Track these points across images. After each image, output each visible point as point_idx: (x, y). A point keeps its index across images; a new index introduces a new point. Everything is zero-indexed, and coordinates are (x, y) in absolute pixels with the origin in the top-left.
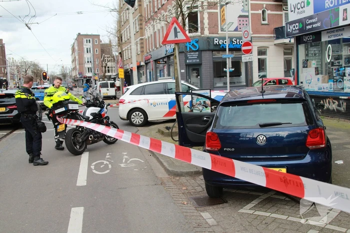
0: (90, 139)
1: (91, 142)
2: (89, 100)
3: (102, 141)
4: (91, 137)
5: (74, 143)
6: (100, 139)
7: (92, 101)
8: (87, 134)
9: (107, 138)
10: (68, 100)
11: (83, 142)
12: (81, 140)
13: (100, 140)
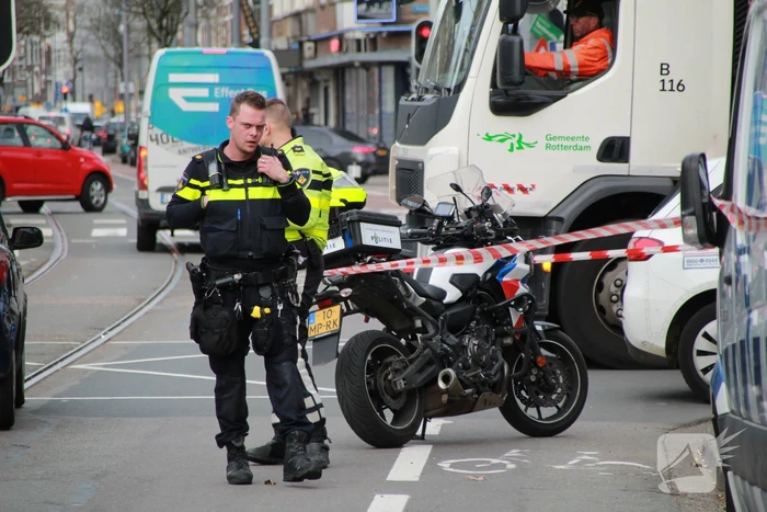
0: (441, 385)
1: (445, 398)
2: (450, 219)
3: (496, 411)
4: (446, 379)
5: (375, 394)
6: (486, 395)
7: (463, 222)
8: (430, 363)
9: (522, 407)
10: (360, 205)
11: (411, 394)
12: (401, 385)
13: (487, 405)
